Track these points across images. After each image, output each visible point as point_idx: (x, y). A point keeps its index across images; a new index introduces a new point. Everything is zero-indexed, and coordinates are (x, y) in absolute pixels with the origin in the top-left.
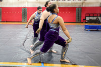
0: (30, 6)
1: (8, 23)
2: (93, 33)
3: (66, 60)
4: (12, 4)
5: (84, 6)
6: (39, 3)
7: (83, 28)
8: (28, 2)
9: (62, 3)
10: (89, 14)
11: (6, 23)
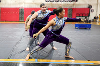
0: (27, 7)
1: (6, 22)
2: (82, 31)
3: (70, 56)
4: (11, 5)
5: (74, 7)
6: (36, 4)
7: (74, 26)
8: (25, 4)
9: (55, 5)
10: (79, 15)
11: (5, 22)
